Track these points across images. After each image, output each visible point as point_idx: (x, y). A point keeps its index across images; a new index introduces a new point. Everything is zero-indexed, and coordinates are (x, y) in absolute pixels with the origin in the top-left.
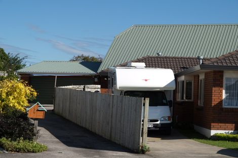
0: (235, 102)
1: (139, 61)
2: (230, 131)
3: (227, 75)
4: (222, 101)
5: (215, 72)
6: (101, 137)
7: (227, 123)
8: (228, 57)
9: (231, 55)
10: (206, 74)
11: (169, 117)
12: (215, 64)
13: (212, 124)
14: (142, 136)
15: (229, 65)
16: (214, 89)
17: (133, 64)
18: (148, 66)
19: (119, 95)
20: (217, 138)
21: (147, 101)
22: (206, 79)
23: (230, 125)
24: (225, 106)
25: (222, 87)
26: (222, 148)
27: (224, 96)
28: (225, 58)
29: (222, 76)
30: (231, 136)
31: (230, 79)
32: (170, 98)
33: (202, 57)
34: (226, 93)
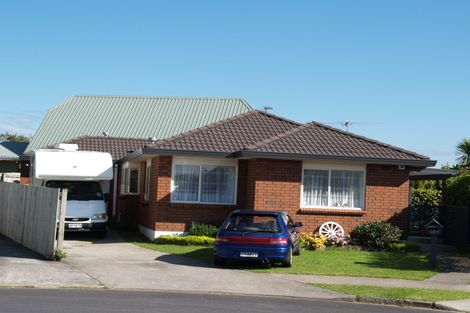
0: (186, 196)
1: (73, 142)
2: (180, 233)
3: (177, 161)
4: (169, 195)
5: (162, 158)
6: (11, 240)
7: (176, 222)
8: (179, 139)
9: (183, 136)
10: (153, 160)
11: (103, 215)
12: (162, 147)
13: (157, 224)
14: (57, 238)
15: (179, 149)
16: (160, 179)
17: (62, 146)
18: (81, 148)
19: (39, 186)
20: (162, 241)
21: (65, 192)
22: (152, 166)
23: (178, 225)
24: (173, 200)
25: (170, 176)
26: (164, 254)
27: (173, 188)
28: (175, 140)
29: (170, 163)
30: (179, 238)
31: (181, 166)
32: (105, 190)
33: (154, 139)
34: (176, 184)
